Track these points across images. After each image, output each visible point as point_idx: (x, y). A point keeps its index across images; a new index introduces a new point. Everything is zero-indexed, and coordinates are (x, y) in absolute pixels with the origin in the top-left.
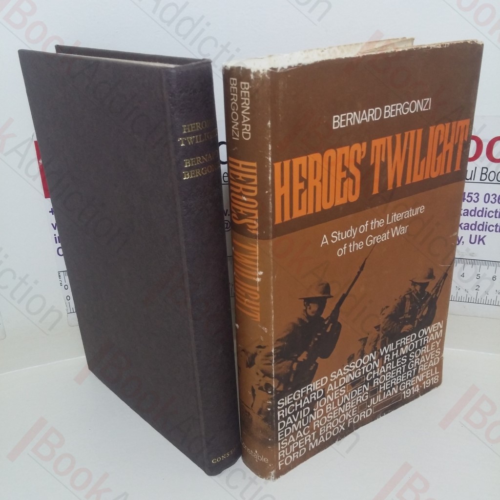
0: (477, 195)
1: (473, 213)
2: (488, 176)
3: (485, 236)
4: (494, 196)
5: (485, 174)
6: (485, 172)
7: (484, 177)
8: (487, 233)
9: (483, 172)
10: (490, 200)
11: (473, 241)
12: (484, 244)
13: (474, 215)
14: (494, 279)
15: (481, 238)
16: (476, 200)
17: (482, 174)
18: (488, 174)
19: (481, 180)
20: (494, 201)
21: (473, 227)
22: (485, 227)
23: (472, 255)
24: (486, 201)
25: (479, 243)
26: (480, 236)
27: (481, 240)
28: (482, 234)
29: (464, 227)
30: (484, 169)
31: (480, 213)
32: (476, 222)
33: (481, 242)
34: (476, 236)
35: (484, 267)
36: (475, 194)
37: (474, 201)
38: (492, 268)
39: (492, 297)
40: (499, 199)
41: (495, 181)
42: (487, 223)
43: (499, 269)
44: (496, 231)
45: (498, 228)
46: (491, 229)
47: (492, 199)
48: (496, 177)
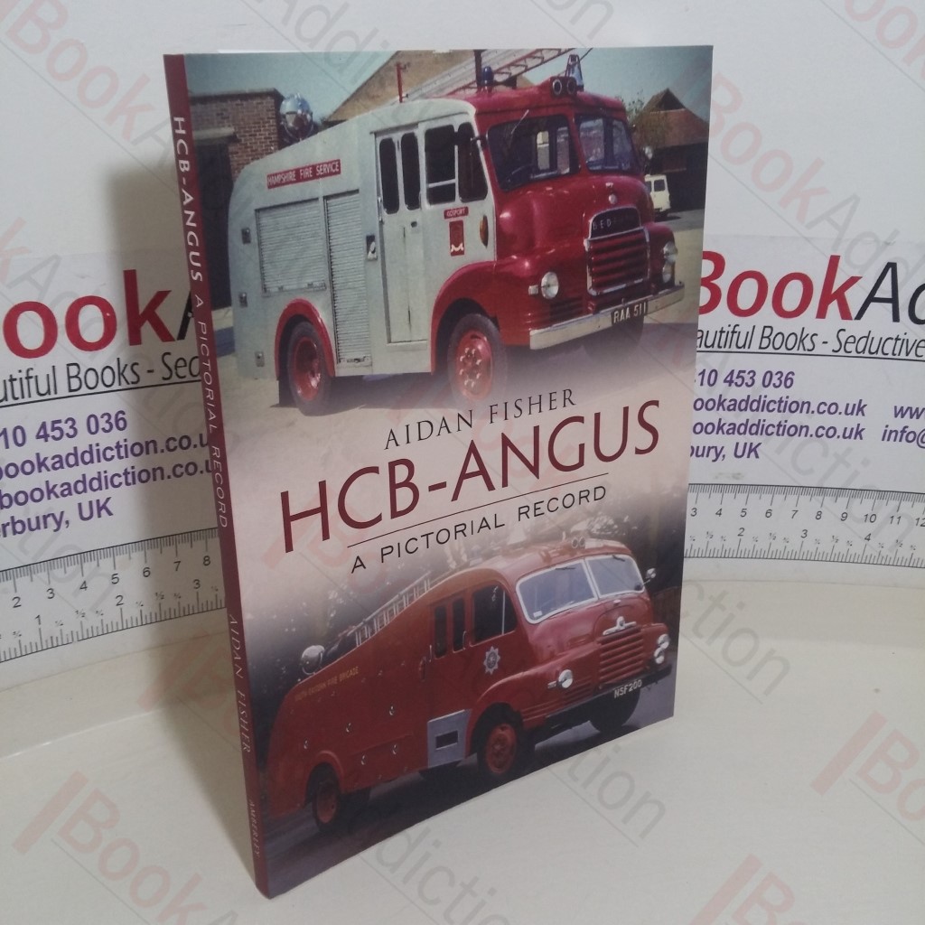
0: (751, 374)
1: (743, 405)
2: (772, 341)
3: (759, 444)
4: (779, 375)
5: (768, 337)
6: (768, 334)
7: (765, 342)
8: (763, 438)
9: (765, 335)
10: (773, 382)
11: (739, 453)
12: (757, 457)
13: (746, 409)
14: (769, 515)
15: (753, 447)
16: (750, 382)
17: (763, 337)
18: (772, 338)
19: (760, 348)
20: (777, 383)
21: (742, 429)
22: (760, 428)
23: (736, 476)
24: (766, 383)
25: (748, 457)
26: (751, 444)
27: (753, 450)
29: (728, 430)
30: (766, 329)
31: (755, 405)
32: (747, 420)
33: (753, 454)
34: (746, 444)
35: (753, 497)
36: (749, 373)
37: (747, 384)
38: (767, 497)
39: (762, 545)
40: (786, 379)
41: (783, 350)
42: (764, 421)
43: (779, 498)
44: (778, 434)
45: (781, 429)
46: (770, 431)
47: (775, 380)
48: (785, 341)
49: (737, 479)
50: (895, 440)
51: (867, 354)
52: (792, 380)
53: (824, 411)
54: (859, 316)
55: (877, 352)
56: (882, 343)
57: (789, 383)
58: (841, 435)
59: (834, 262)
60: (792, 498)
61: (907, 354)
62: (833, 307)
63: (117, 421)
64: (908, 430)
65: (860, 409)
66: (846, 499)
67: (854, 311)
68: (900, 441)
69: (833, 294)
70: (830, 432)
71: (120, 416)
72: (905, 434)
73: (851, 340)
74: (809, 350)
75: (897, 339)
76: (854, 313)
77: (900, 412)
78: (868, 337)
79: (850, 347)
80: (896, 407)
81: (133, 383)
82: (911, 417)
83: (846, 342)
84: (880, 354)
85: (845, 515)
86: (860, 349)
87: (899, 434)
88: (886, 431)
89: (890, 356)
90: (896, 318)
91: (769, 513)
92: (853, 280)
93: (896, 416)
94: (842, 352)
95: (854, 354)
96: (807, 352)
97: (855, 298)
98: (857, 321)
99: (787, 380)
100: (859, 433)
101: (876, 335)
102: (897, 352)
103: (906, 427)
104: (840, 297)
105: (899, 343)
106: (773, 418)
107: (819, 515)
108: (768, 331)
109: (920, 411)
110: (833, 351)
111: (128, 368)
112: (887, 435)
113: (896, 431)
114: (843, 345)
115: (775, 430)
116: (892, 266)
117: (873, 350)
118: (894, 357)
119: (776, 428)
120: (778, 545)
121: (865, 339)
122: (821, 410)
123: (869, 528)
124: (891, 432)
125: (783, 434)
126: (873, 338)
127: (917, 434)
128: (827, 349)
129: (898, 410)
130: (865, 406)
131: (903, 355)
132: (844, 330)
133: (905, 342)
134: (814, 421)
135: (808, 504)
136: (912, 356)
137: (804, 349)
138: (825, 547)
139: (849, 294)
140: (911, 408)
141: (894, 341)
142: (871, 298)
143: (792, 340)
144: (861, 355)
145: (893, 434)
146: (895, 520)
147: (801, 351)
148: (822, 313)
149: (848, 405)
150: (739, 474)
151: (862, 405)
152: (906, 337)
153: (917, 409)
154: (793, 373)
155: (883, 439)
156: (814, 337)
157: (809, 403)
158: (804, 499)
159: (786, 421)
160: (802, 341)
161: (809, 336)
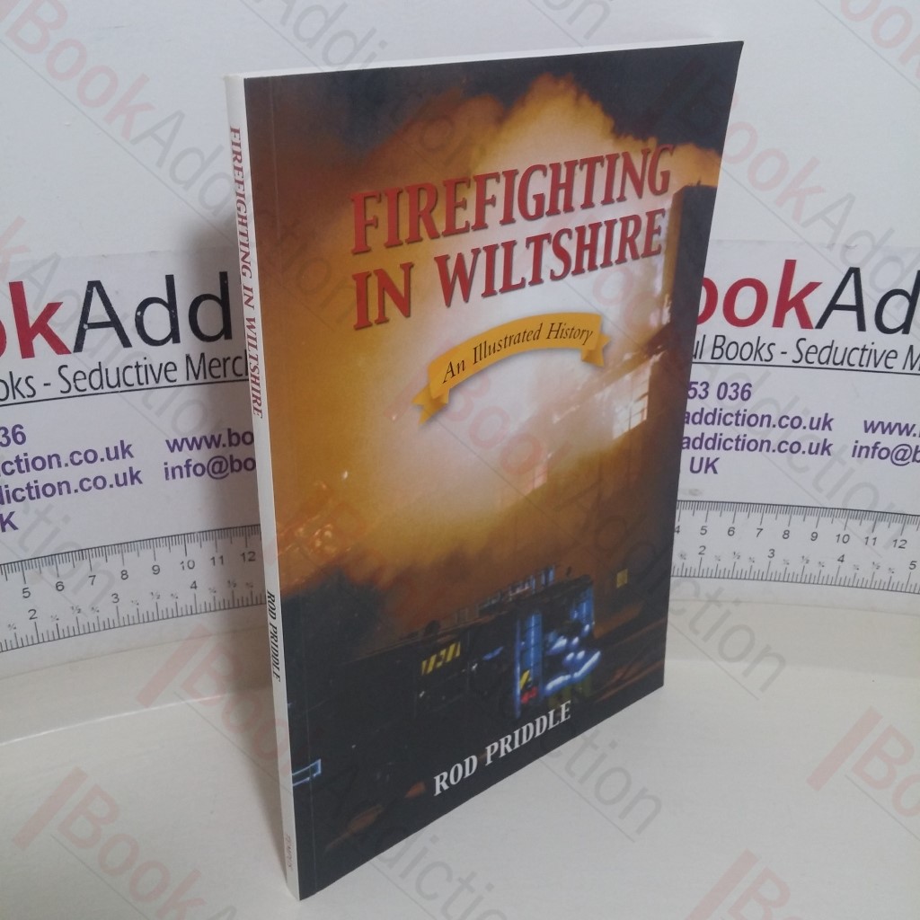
0: (704, 386)
1: (697, 418)
2: (725, 351)
3: (717, 459)
4: (735, 387)
5: (720, 347)
6: (721, 344)
7: (718, 352)
8: (721, 453)
9: (717, 344)
10: (728, 394)
11: (696, 467)
12: (715, 472)
13: (700, 422)
14: (731, 533)
15: (710, 462)
16: (703, 394)
17: (715, 347)
18: (725, 347)
19: (713, 358)
20: (734, 395)
21: (697, 443)
22: (718, 443)
23: (693, 492)
24: (721, 395)
25: (706, 472)
26: (708, 459)
28: (712, 454)
30: (718, 338)
31: (710, 419)
32: (703, 434)
33: (710, 469)
34: (702, 459)
35: (714, 514)
36: (702, 384)
37: (700, 396)
38: (728, 515)
39: (726, 564)
40: (743, 391)
41: (738, 360)
42: (721, 434)
43: (741, 516)
44: (737, 449)
45: (740, 443)
46: (728, 446)
47: (731, 392)
48: (739, 352)
49: (695, 495)
50: (866, 456)
51: (831, 365)
52: (749, 392)
53: (787, 425)
54: (820, 325)
55: (842, 363)
56: (848, 353)
57: (746, 395)
58: (807, 450)
59: (790, 267)
60: (756, 516)
61: (876, 365)
62: (791, 316)
63: (15, 435)
64: (880, 446)
65: (827, 423)
66: (815, 518)
67: (815, 320)
68: (873, 457)
69: (790, 302)
70: (795, 447)
71: (18, 430)
72: (877, 451)
73: (813, 350)
74: (766, 360)
75: (864, 350)
76: (815, 321)
77: (870, 427)
78: (831, 347)
79: (812, 358)
80: (865, 422)
81: (29, 396)
82: (884, 432)
83: (808, 353)
84: (846, 366)
85: (815, 535)
86: (823, 359)
87: (871, 450)
88: (855, 447)
89: (857, 367)
90: (862, 327)
91: (731, 531)
92: (812, 287)
93: (867, 430)
94: (803, 363)
95: (816, 364)
96: (764, 363)
97: (815, 305)
98: (818, 330)
99: (745, 392)
100: (826, 448)
101: (841, 346)
102: (864, 362)
103: (879, 443)
104: (798, 303)
105: (867, 353)
106: (730, 432)
107: (786, 534)
108: (720, 341)
109: (893, 426)
110: (794, 361)
111: (23, 381)
112: (858, 451)
113: (867, 448)
114: (804, 356)
115: (733, 444)
116: (854, 272)
117: (838, 360)
118: (862, 368)
119: (735, 442)
120: (743, 565)
121: (828, 350)
122: (783, 424)
123: (841, 548)
124: (862, 448)
125: (742, 449)
126: (837, 348)
127: (891, 451)
128: (787, 360)
129: (868, 425)
130: (831, 420)
131: (871, 367)
132: (804, 339)
133: (873, 353)
134: (775, 435)
135: (775, 523)
136: (881, 367)
137: (761, 360)
138: (796, 567)
139: (807, 301)
140: (882, 423)
141: (860, 352)
142: (833, 306)
143: (747, 349)
144: (825, 366)
145: (864, 451)
146: (871, 541)
147: (758, 361)
148: (778, 322)
149: (812, 419)
150: (696, 490)
151: (828, 419)
152: (873, 347)
153: (890, 424)
154: (750, 385)
155: (853, 456)
156: (771, 347)
157: (769, 417)
158: (769, 517)
159: (745, 435)
160: (758, 351)
161: (766, 347)
